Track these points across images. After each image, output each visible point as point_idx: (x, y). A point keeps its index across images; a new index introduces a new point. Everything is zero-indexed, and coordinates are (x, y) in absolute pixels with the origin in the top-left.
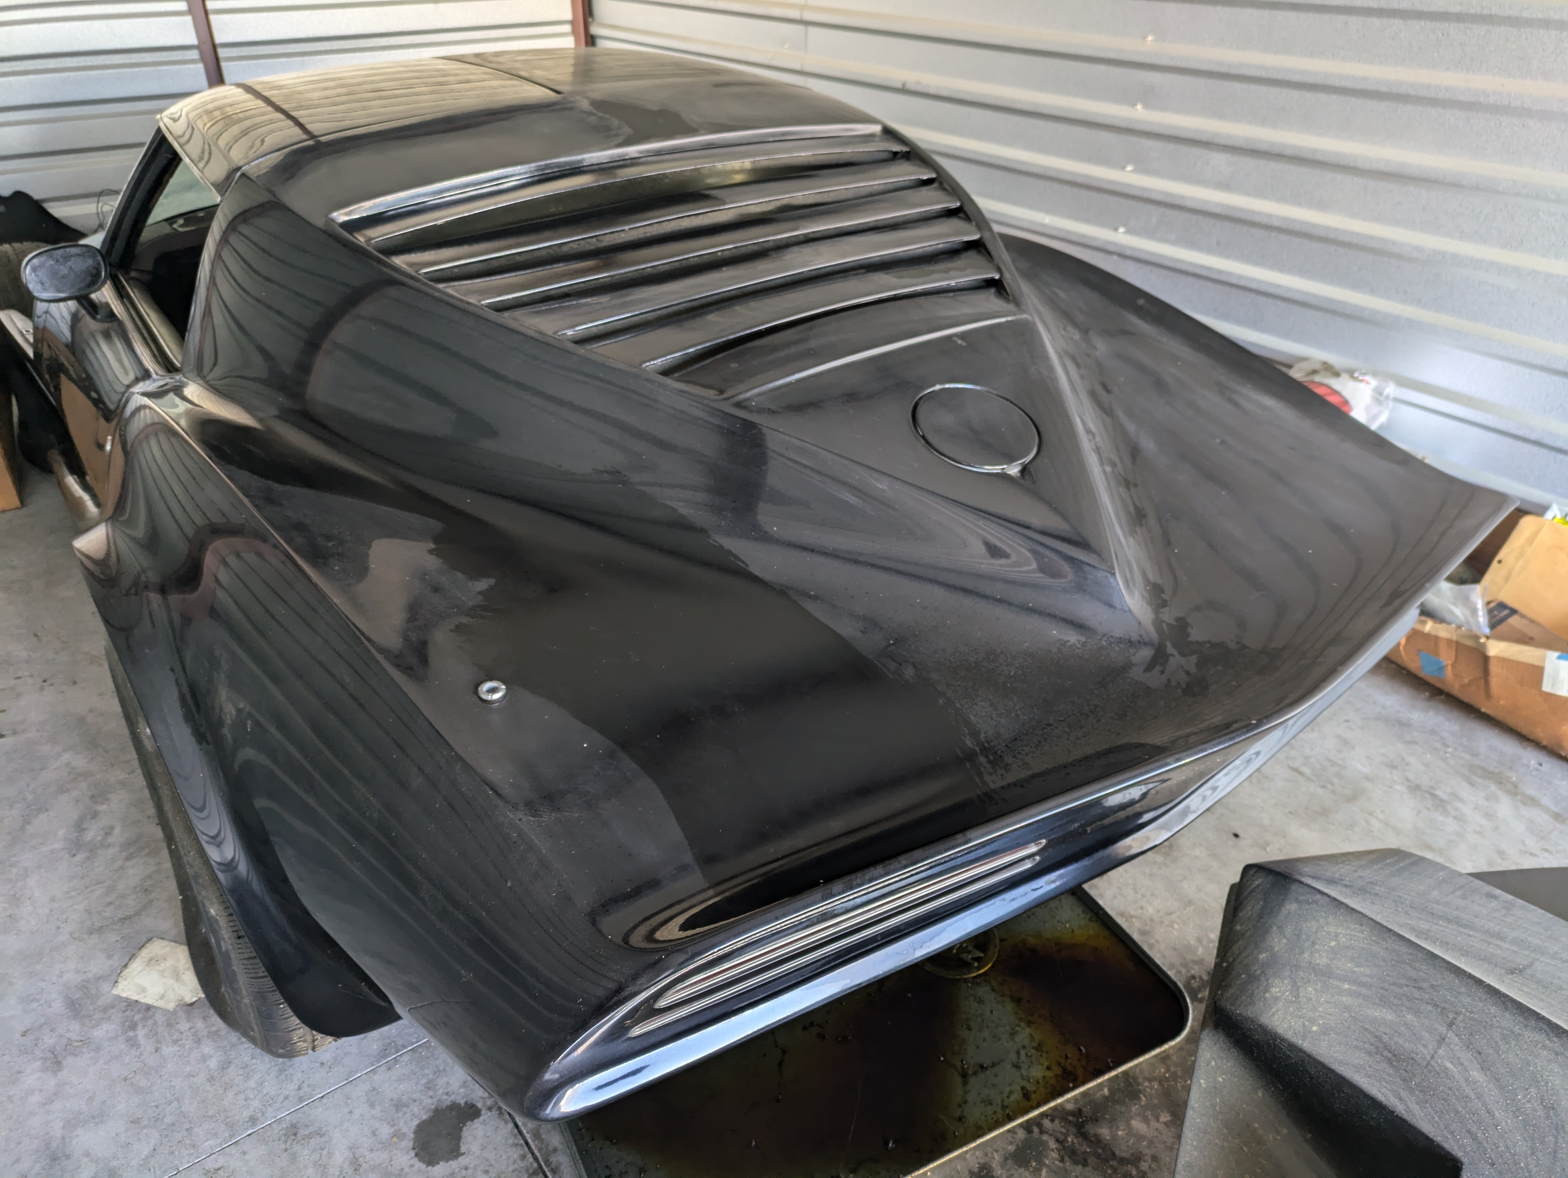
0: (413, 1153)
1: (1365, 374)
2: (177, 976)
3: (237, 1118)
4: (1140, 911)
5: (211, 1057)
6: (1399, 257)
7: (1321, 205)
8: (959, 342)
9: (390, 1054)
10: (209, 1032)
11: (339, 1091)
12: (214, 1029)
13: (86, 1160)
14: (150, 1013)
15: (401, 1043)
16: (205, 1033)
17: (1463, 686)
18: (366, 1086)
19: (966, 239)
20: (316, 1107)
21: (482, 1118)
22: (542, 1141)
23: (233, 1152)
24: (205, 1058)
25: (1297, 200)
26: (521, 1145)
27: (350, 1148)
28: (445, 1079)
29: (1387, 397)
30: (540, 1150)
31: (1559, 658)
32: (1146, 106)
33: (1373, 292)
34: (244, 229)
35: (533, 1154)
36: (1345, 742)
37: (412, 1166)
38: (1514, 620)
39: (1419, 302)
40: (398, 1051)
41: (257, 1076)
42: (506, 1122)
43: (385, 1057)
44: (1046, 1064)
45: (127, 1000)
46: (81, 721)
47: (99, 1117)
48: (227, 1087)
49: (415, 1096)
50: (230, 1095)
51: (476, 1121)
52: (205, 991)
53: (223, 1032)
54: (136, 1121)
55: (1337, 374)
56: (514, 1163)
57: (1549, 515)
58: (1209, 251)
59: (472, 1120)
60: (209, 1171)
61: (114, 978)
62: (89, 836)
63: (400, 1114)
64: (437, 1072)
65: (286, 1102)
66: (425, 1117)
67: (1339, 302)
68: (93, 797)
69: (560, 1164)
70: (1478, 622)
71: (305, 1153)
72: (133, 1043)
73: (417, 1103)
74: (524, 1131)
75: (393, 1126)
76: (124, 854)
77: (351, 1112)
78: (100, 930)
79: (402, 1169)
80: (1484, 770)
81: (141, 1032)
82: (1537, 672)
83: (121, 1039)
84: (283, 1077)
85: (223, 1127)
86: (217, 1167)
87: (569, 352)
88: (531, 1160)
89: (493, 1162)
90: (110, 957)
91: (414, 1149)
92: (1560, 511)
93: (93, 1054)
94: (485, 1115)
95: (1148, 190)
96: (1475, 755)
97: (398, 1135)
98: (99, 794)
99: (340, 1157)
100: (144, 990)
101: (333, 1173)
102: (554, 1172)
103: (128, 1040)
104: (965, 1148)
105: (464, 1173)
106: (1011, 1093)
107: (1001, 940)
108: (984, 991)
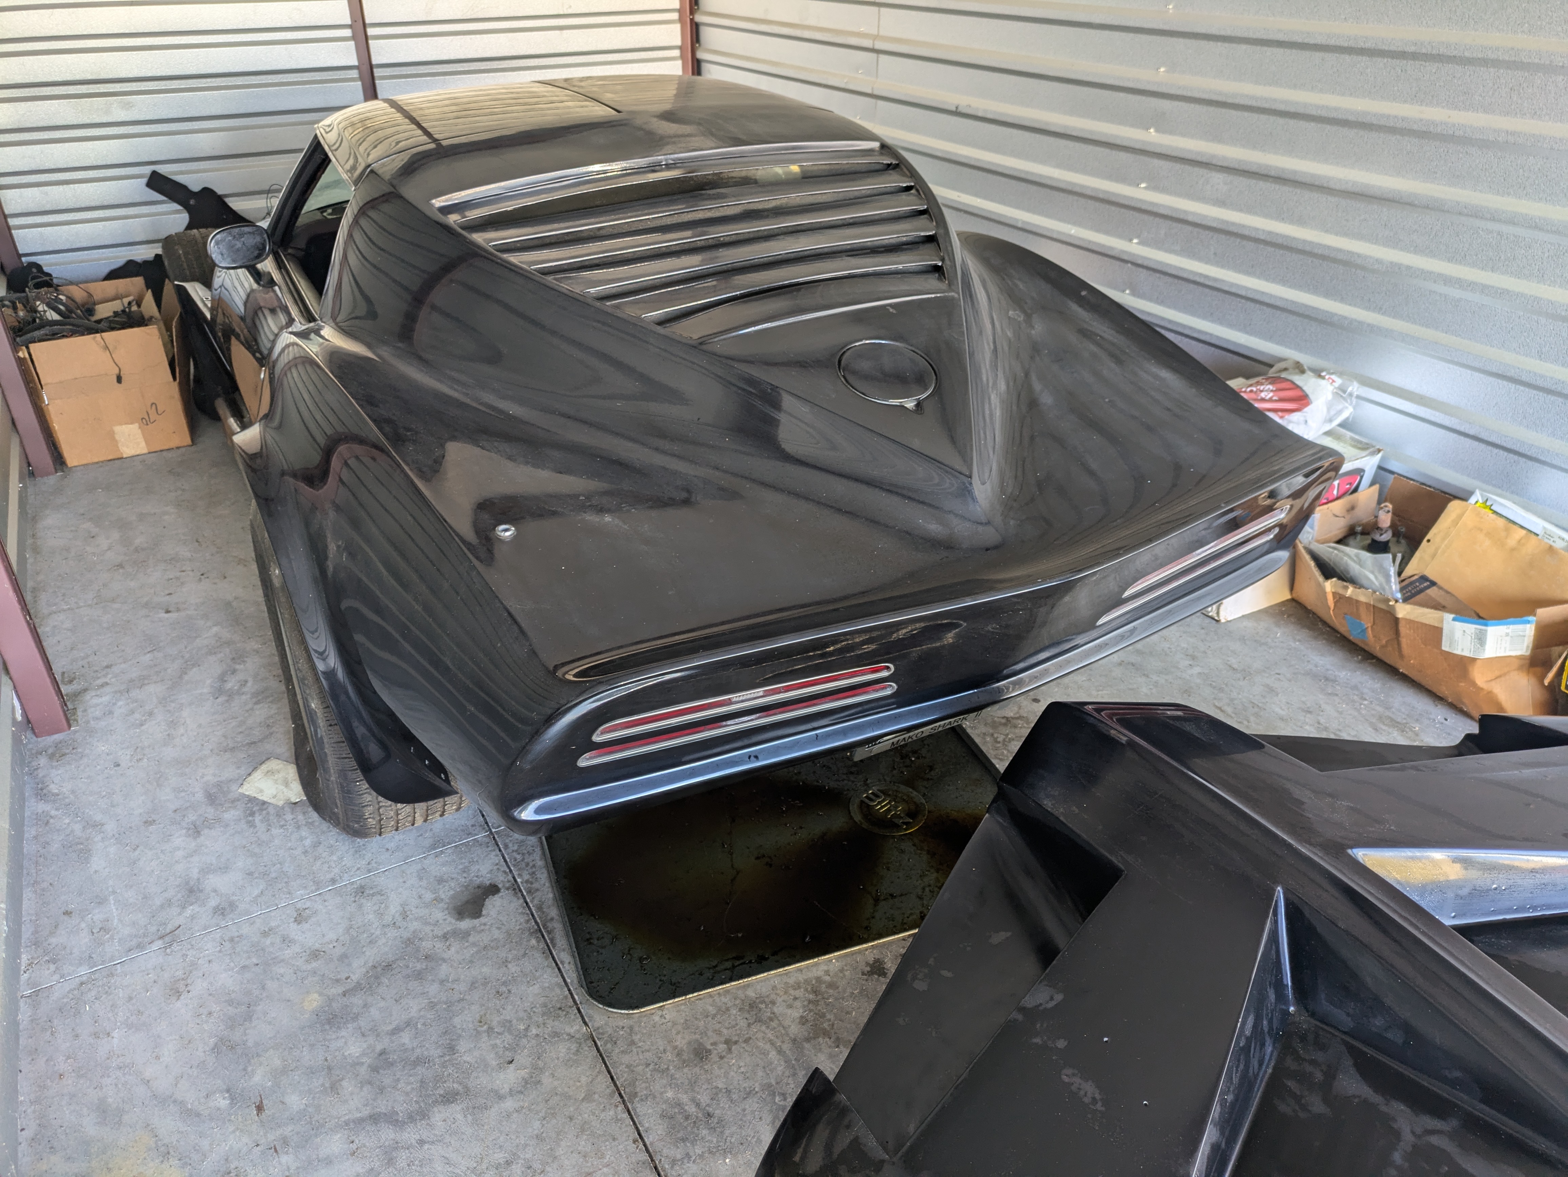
0: (446, 912)
1: (1332, 374)
2: (286, 784)
3: (322, 878)
5: (306, 838)
6: (1363, 268)
7: (1301, 221)
8: (891, 310)
10: (308, 821)
11: (397, 868)
12: (311, 820)
13: (214, 894)
14: (265, 806)
16: (304, 823)
17: (1382, 647)
18: (419, 866)
19: (923, 234)
20: (380, 877)
21: (501, 894)
22: (544, 913)
23: (318, 899)
24: (302, 839)
25: (1279, 216)
26: (527, 914)
27: (401, 905)
28: (477, 867)
29: (1351, 395)
30: (540, 918)
31: (1454, 620)
32: (1157, 131)
33: (1342, 300)
34: (372, 214)
35: (536, 922)
36: (1271, 690)
37: (445, 920)
38: (1432, 592)
39: (1379, 310)
41: (339, 853)
42: (518, 899)
43: (435, 849)
45: (248, 796)
46: (228, 604)
47: (225, 869)
48: (316, 859)
49: (453, 876)
50: (319, 863)
51: (496, 896)
52: (307, 794)
53: (317, 824)
54: (250, 874)
55: (1303, 372)
56: (521, 924)
57: (1472, 500)
58: (1208, 261)
59: (494, 895)
60: (298, 910)
61: (240, 782)
62: (229, 685)
63: (441, 887)
64: (472, 862)
65: (359, 872)
66: (459, 890)
67: (1314, 308)
68: (233, 659)
69: (554, 927)
70: (1391, 587)
71: (369, 905)
72: (252, 824)
73: (454, 881)
74: (531, 906)
75: (435, 894)
76: (254, 700)
77: (405, 882)
78: (233, 749)
79: (438, 921)
80: (1392, 720)
81: (258, 818)
82: (1435, 633)
83: (243, 821)
84: (357, 856)
85: (312, 883)
86: (304, 907)
87: (588, 305)
88: (533, 924)
89: (505, 923)
90: (239, 768)
91: (449, 909)
92: (1482, 496)
93: (222, 829)
94: (503, 893)
95: (1156, 205)
96: (1388, 708)
97: (438, 900)
98: (239, 657)
99: (394, 909)
100: (261, 791)
101: (388, 919)
102: (549, 933)
103: (248, 822)
104: (865, 946)
105: (482, 927)
106: (911, 914)
107: (929, 812)
108: (907, 846)
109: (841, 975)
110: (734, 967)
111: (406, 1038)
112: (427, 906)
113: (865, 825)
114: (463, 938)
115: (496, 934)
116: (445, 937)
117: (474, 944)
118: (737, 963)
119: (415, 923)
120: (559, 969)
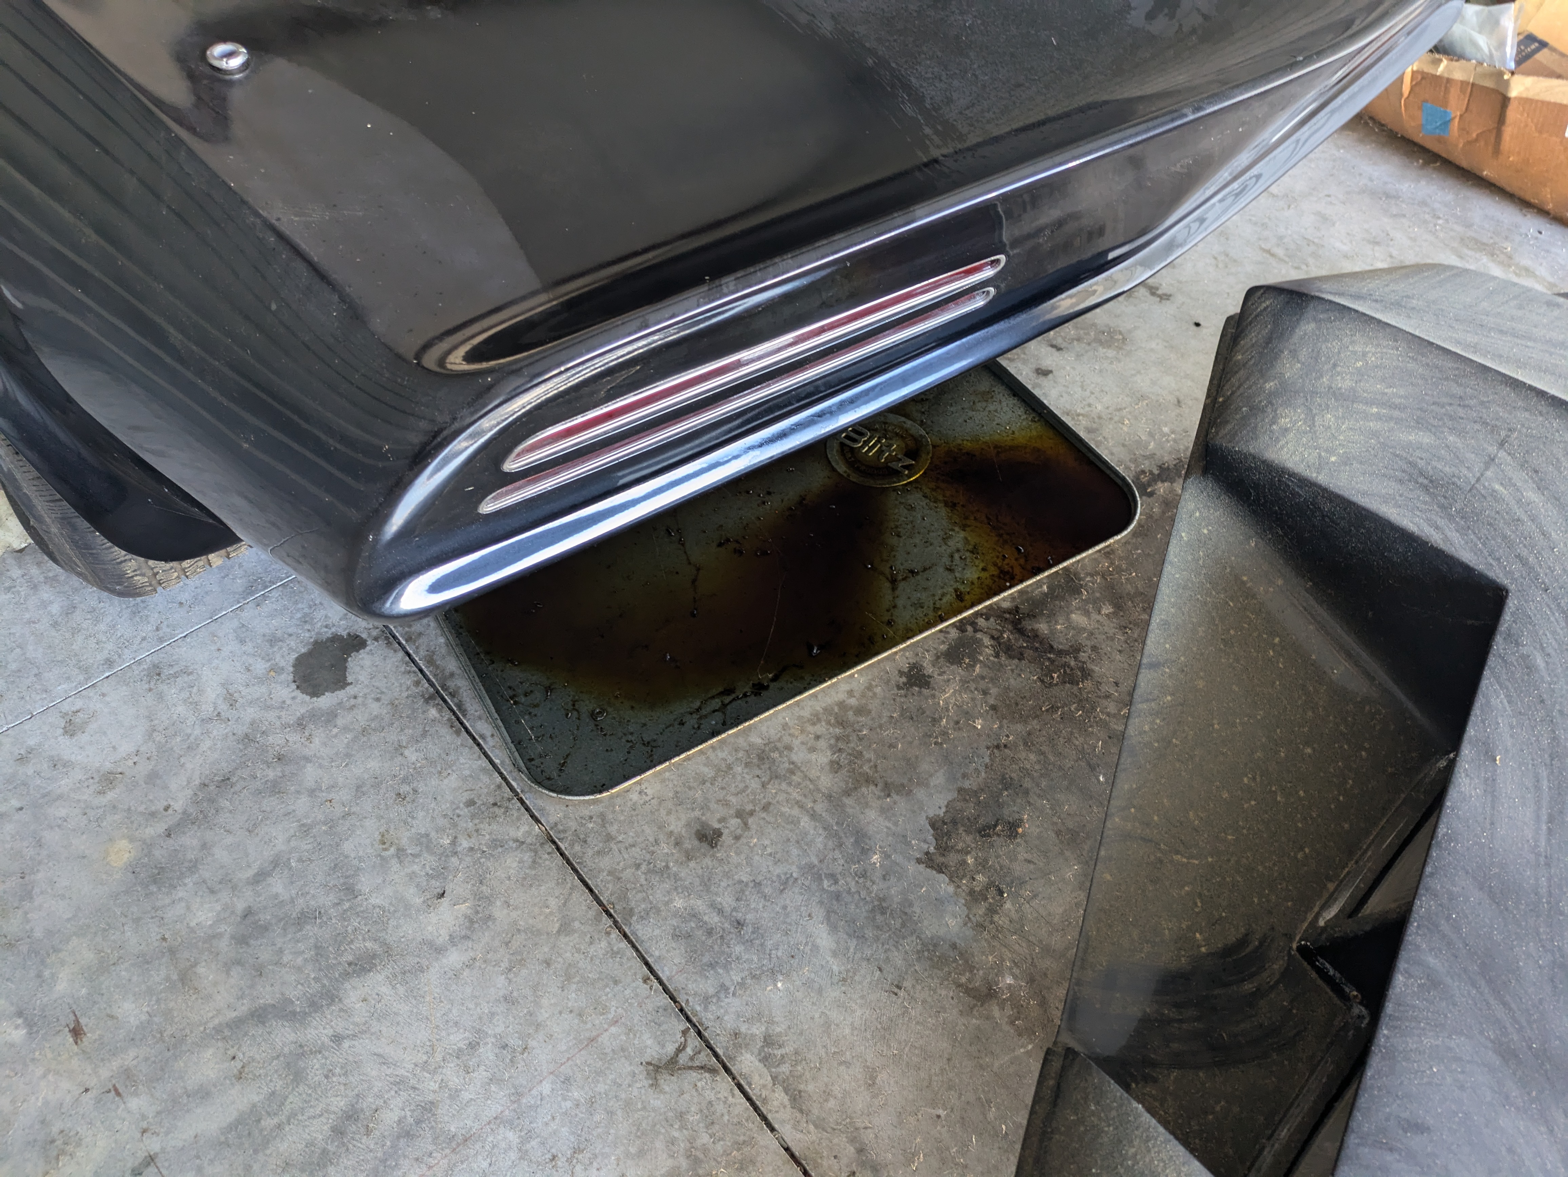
0: (294, 686)
3: (91, 661)
4: (1087, 409)
5: (51, 602)
9: (257, 591)
10: (46, 578)
11: (203, 629)
12: (51, 574)
15: (268, 579)
16: (42, 579)
17: (1469, 145)
18: (235, 623)
20: (179, 647)
21: (368, 648)
22: (437, 667)
23: (91, 694)
24: (44, 605)
26: (415, 672)
27: (223, 685)
28: (323, 612)
30: (435, 676)
35: (428, 680)
36: (1325, 219)
37: (294, 698)
38: (1543, 55)
40: (266, 587)
41: (108, 619)
42: (395, 651)
43: (252, 593)
44: (982, 565)
49: (290, 631)
51: (362, 651)
52: (33, 537)
56: (408, 689)
59: (358, 651)
60: (66, 714)
63: (275, 649)
65: (144, 644)
66: (303, 651)
69: (459, 688)
70: (1505, 55)
71: (172, 692)
73: (294, 637)
74: (417, 659)
75: (269, 660)
77: (219, 650)
79: (284, 702)
80: (1476, 241)
84: (137, 619)
85: (77, 671)
86: (74, 709)
88: (427, 685)
89: (384, 690)
91: (294, 682)
94: (371, 646)
96: (1469, 226)
97: (277, 669)
99: (212, 692)
101: (207, 709)
102: (452, 695)
104: (894, 650)
105: (353, 701)
106: (943, 595)
107: (934, 447)
108: (915, 498)
109: (871, 694)
110: (724, 706)
111: (277, 885)
112: (261, 680)
113: (854, 478)
114: (328, 721)
115: (375, 708)
116: (301, 724)
117: (346, 729)
118: (727, 699)
119: (250, 710)
120: (479, 745)
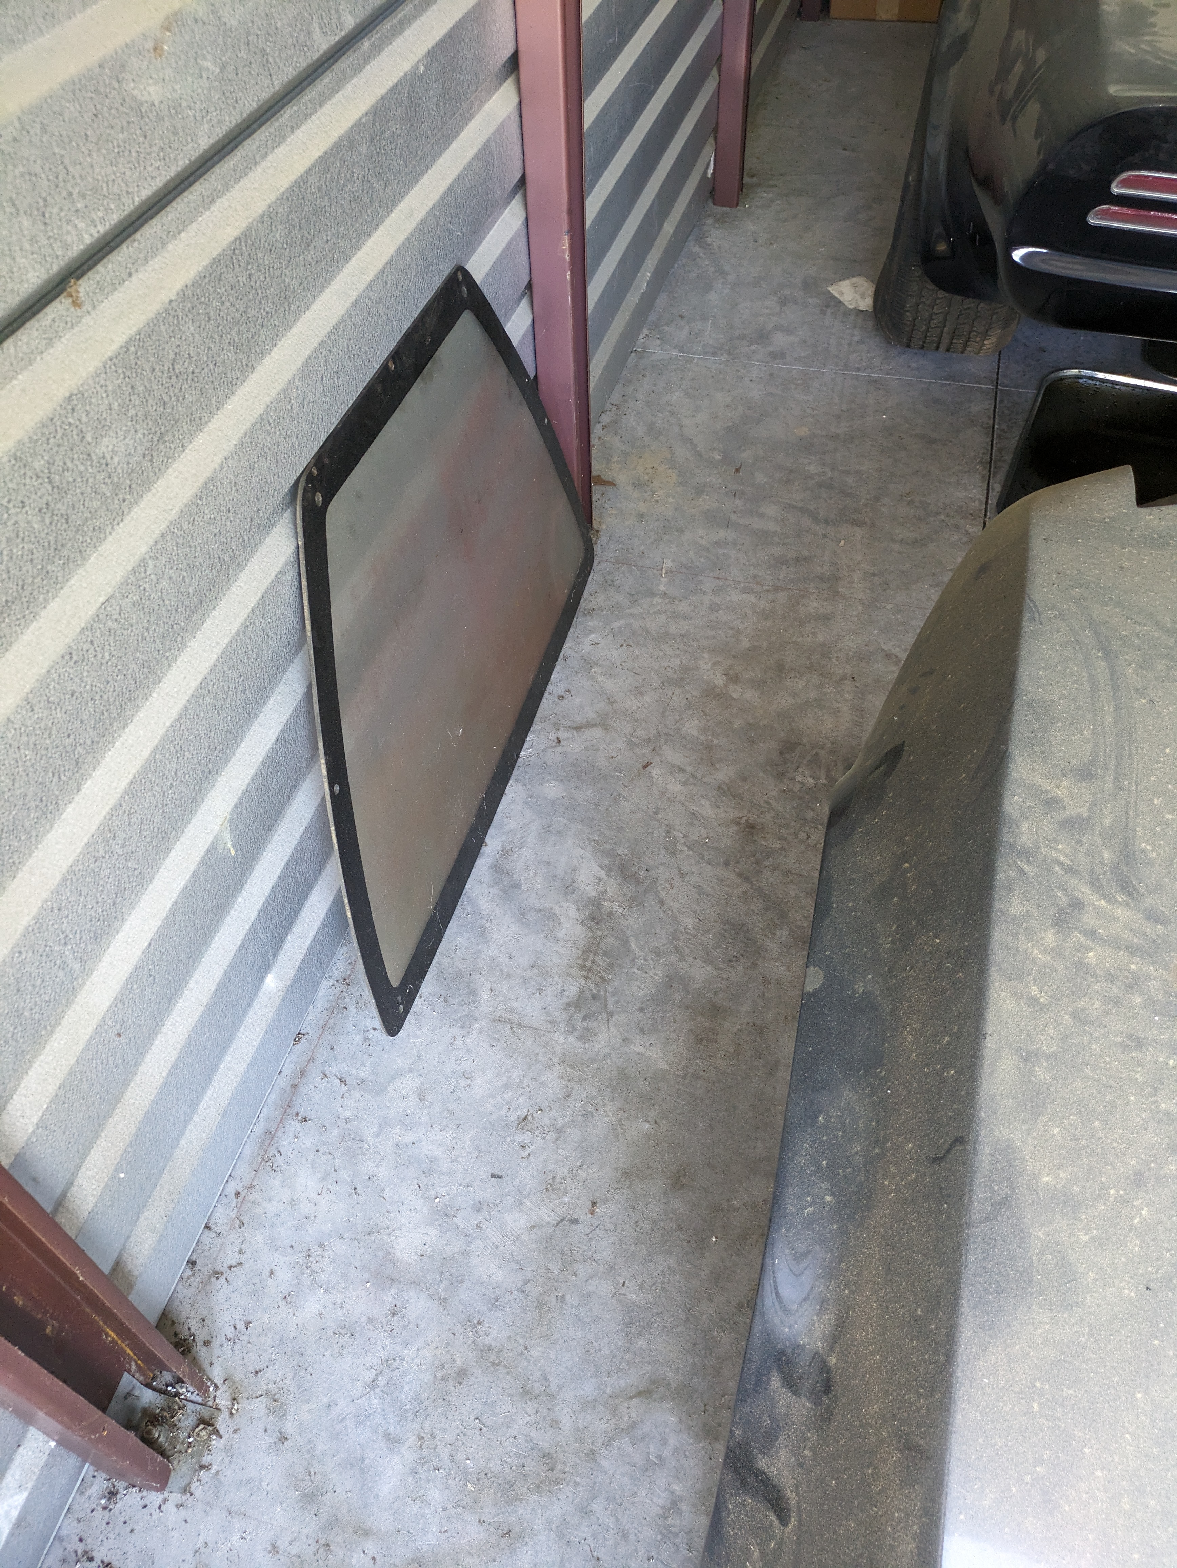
5: (856, 335)
10: (864, 326)
11: (909, 381)
12: (868, 326)
13: (775, 344)
14: (840, 305)
16: (861, 326)
18: (926, 386)
20: (893, 381)
26: (988, 451)
30: (996, 455)
35: (991, 456)
41: (873, 354)
43: (946, 380)
45: (832, 294)
46: (889, 157)
47: (790, 332)
48: (855, 351)
50: (855, 355)
52: (874, 308)
54: (805, 342)
56: (978, 454)
61: (832, 282)
62: (861, 216)
64: (969, 400)
65: (879, 371)
68: (874, 199)
76: (871, 233)
77: (909, 391)
78: (838, 259)
81: (830, 310)
83: (819, 308)
85: (843, 365)
86: (829, 377)
90: (835, 273)
93: (802, 307)
98: (879, 199)
100: (843, 294)
102: (996, 467)
103: (822, 310)
112: (916, 412)
114: (929, 442)
117: (934, 450)
